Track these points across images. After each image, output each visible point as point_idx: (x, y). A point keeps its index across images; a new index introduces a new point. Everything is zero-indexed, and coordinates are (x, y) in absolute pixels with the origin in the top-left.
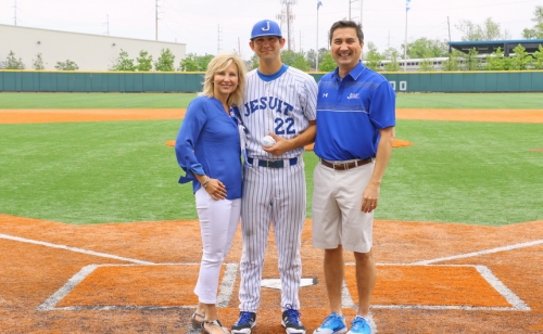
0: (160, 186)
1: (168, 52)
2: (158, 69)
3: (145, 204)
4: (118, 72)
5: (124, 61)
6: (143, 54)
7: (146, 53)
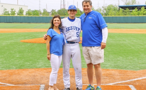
0: (18, 56)
2: (18, 15)
3: (12, 63)
5: (6, 12)
6: (12, 10)
7: (13, 9)
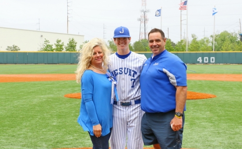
1: (73, 40)
2: (67, 50)
4: (43, 52)
5: (47, 46)
6: (58, 41)
